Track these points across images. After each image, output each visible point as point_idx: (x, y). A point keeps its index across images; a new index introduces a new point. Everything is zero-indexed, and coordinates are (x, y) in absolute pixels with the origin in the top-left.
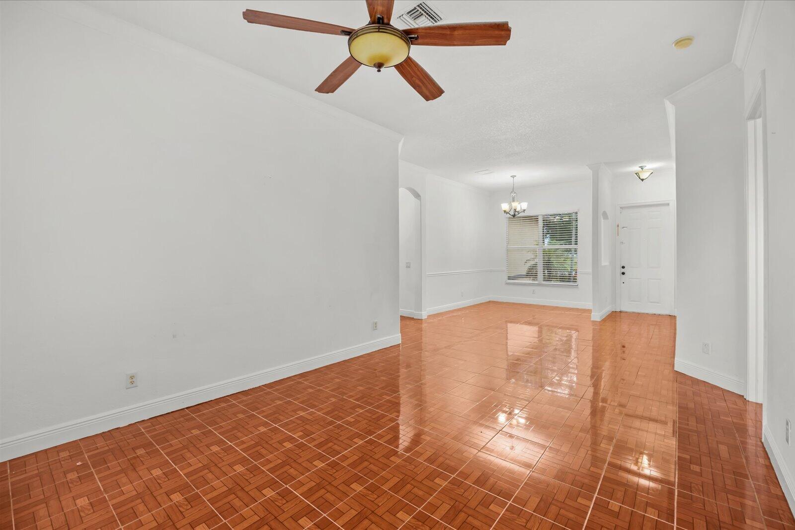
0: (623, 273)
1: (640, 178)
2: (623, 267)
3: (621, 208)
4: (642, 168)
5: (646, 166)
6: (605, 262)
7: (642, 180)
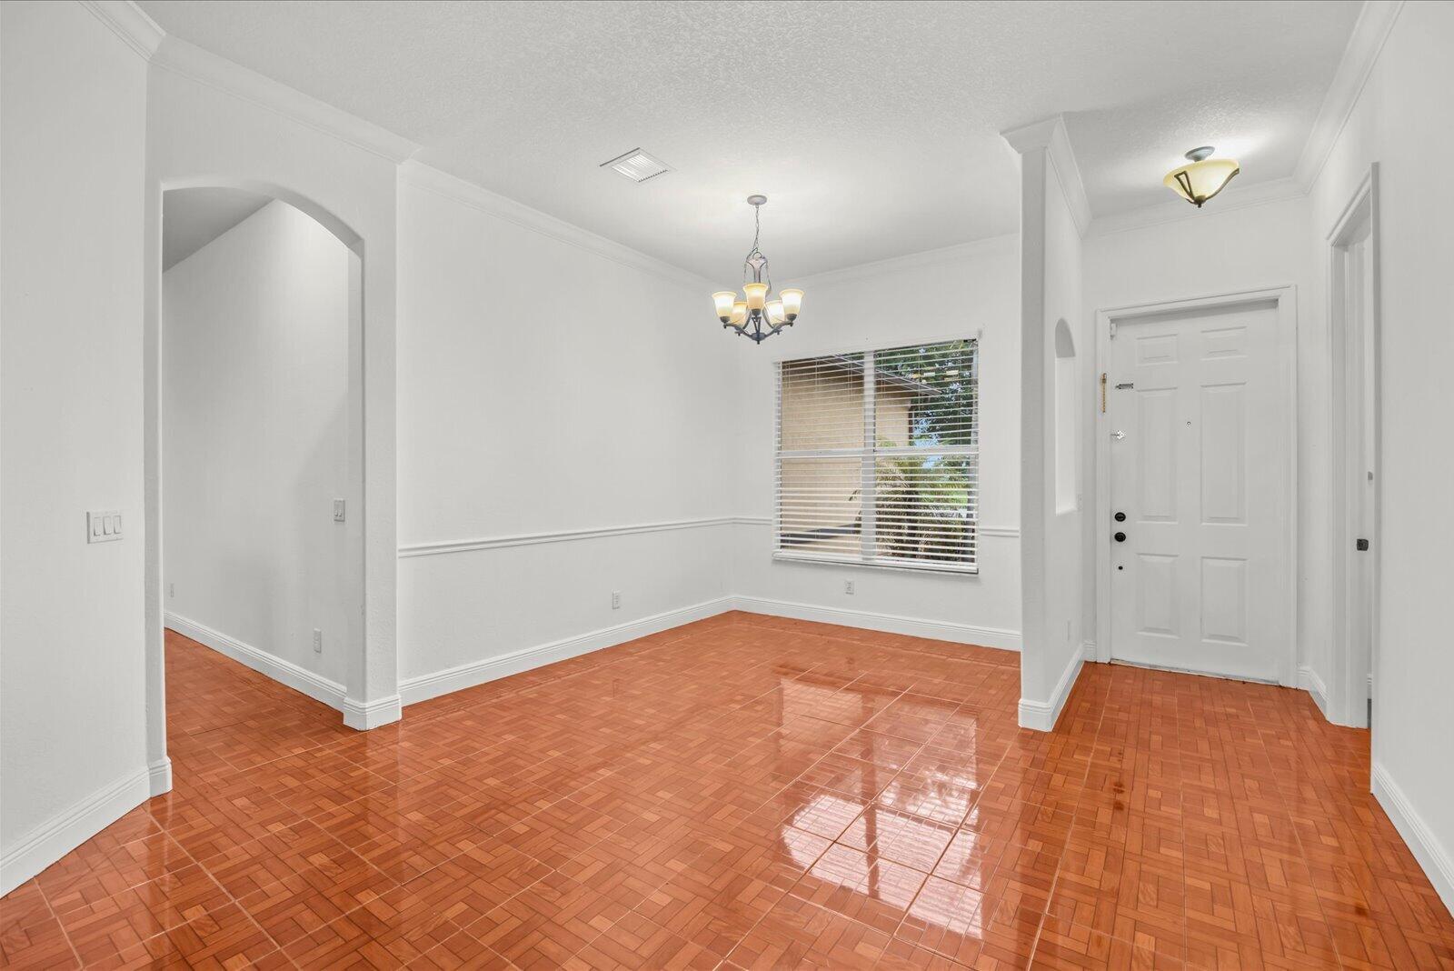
0: (1120, 537)
1: (1191, 194)
2: (1120, 517)
3: (1113, 321)
4: (1195, 155)
5: (1211, 149)
6: (1064, 503)
7: (1199, 201)
